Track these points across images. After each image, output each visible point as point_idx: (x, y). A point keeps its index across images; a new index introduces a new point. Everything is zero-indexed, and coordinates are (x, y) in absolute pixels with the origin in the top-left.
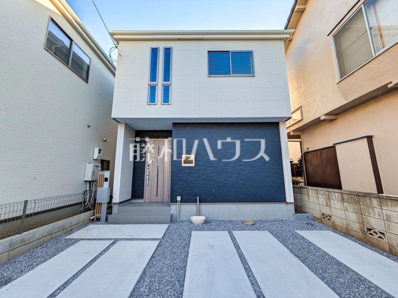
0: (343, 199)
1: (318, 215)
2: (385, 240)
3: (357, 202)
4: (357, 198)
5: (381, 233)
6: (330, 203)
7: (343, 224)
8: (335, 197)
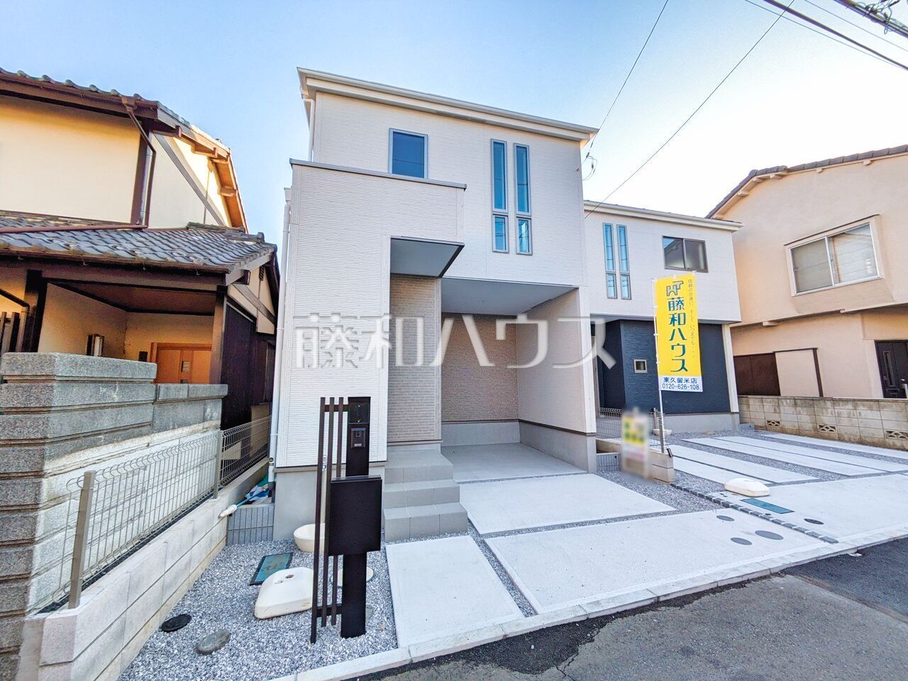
0: (796, 405)
1: (761, 423)
2: (835, 432)
3: (812, 406)
4: (811, 402)
5: (832, 427)
6: (779, 409)
7: (794, 427)
8: (787, 404)
